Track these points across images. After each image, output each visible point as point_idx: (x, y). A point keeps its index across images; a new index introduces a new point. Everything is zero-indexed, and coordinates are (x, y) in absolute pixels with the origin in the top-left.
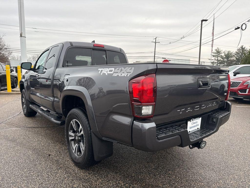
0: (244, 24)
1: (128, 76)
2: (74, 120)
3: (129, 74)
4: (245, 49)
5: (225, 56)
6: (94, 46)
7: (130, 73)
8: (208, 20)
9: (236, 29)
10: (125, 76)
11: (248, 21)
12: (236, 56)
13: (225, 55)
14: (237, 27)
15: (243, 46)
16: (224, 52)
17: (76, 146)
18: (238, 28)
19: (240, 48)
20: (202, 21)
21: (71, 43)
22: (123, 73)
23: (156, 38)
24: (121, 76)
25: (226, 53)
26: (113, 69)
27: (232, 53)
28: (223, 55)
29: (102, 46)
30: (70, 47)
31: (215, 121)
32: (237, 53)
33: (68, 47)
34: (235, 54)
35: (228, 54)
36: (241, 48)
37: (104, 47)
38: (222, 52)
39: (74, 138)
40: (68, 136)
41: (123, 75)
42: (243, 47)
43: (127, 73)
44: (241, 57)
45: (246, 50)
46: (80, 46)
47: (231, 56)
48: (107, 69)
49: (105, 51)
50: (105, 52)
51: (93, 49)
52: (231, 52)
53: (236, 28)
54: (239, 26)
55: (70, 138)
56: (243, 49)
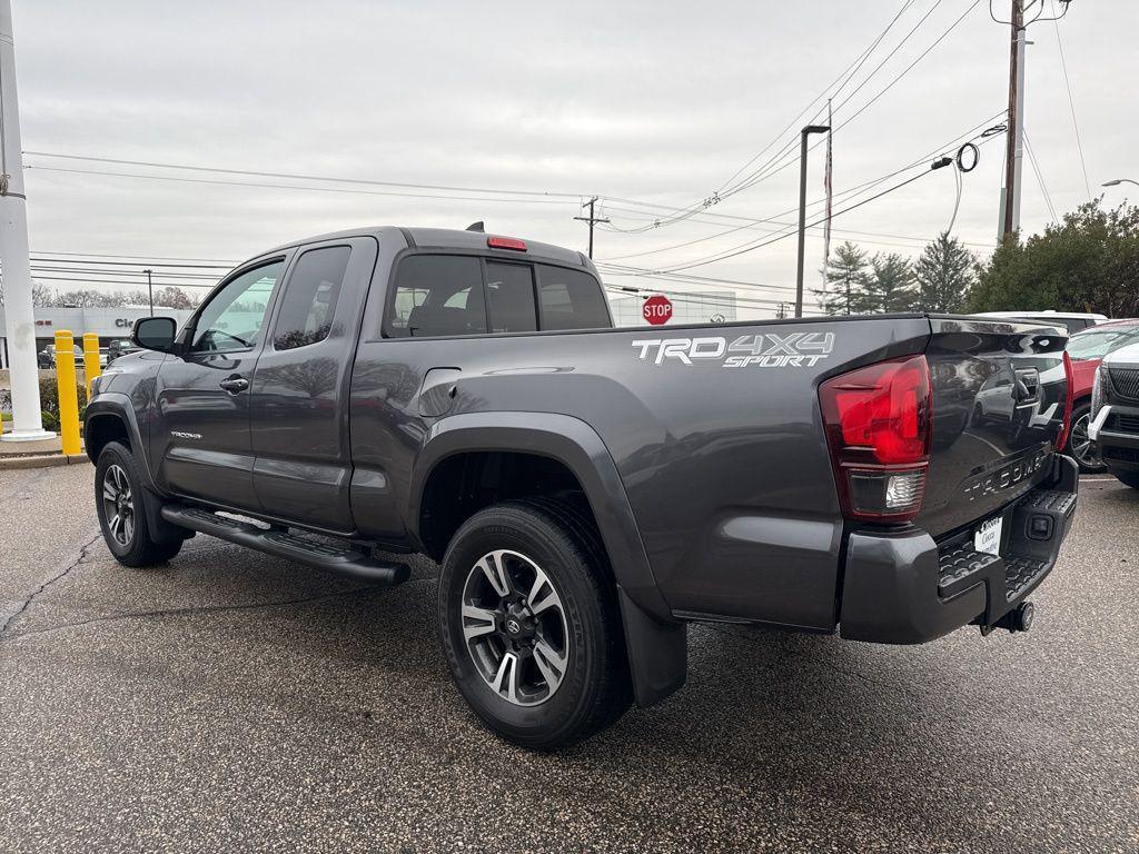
0: (967, 144)
1: (811, 364)
2: (498, 554)
3: (814, 359)
4: (958, 246)
5: (876, 279)
6: (490, 246)
7: (819, 352)
9: (936, 166)
10: (795, 364)
11: (983, 135)
12: (920, 275)
13: (878, 273)
14: (940, 159)
15: (947, 235)
16: (873, 261)
17: (510, 660)
18: (946, 162)
19: (937, 243)
20: (807, 131)
21: (407, 235)
22: (781, 353)
23: (592, 203)
24: (774, 365)
25: (883, 264)
26: (721, 341)
27: (905, 264)
28: (869, 271)
29: (520, 248)
30: (404, 250)
31: (1043, 528)
32: (925, 263)
33: (399, 253)
34: (918, 269)
35: (890, 267)
36: (939, 241)
37: (525, 251)
38: (867, 262)
39: (491, 629)
40: (457, 623)
41: (781, 361)
42: (949, 239)
43: (802, 352)
44: (942, 280)
45: (958, 253)
46: (442, 248)
47: (903, 278)
48: (687, 341)
49: (530, 264)
50: (529, 269)
51: (489, 260)
52: (903, 261)
53: (937, 160)
54: (949, 156)
55: (470, 632)
56: (947, 246)
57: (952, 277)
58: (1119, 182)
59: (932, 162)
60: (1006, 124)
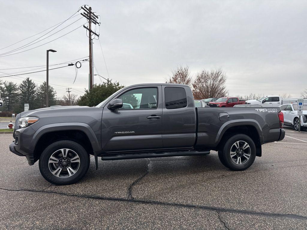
0: (78, 62)
4: (32, 81)
5: (5, 88)
8: (56, 51)
11: (83, 61)
12: (21, 89)
13: (6, 87)
14: (71, 64)
15: (29, 79)
16: (4, 83)
19: (26, 80)
20: (48, 51)
25: (8, 84)
28: (3, 86)
32: (23, 86)
34: (21, 87)
35: (10, 86)
38: (2, 83)
41: (273, 112)
42: (29, 80)
44: (28, 91)
45: (32, 84)
47: (14, 89)
48: (262, 109)
52: (14, 84)
54: (73, 63)
56: (29, 82)
57: (31, 90)
58: (96, 75)
59: (68, 64)
60: (89, 59)
